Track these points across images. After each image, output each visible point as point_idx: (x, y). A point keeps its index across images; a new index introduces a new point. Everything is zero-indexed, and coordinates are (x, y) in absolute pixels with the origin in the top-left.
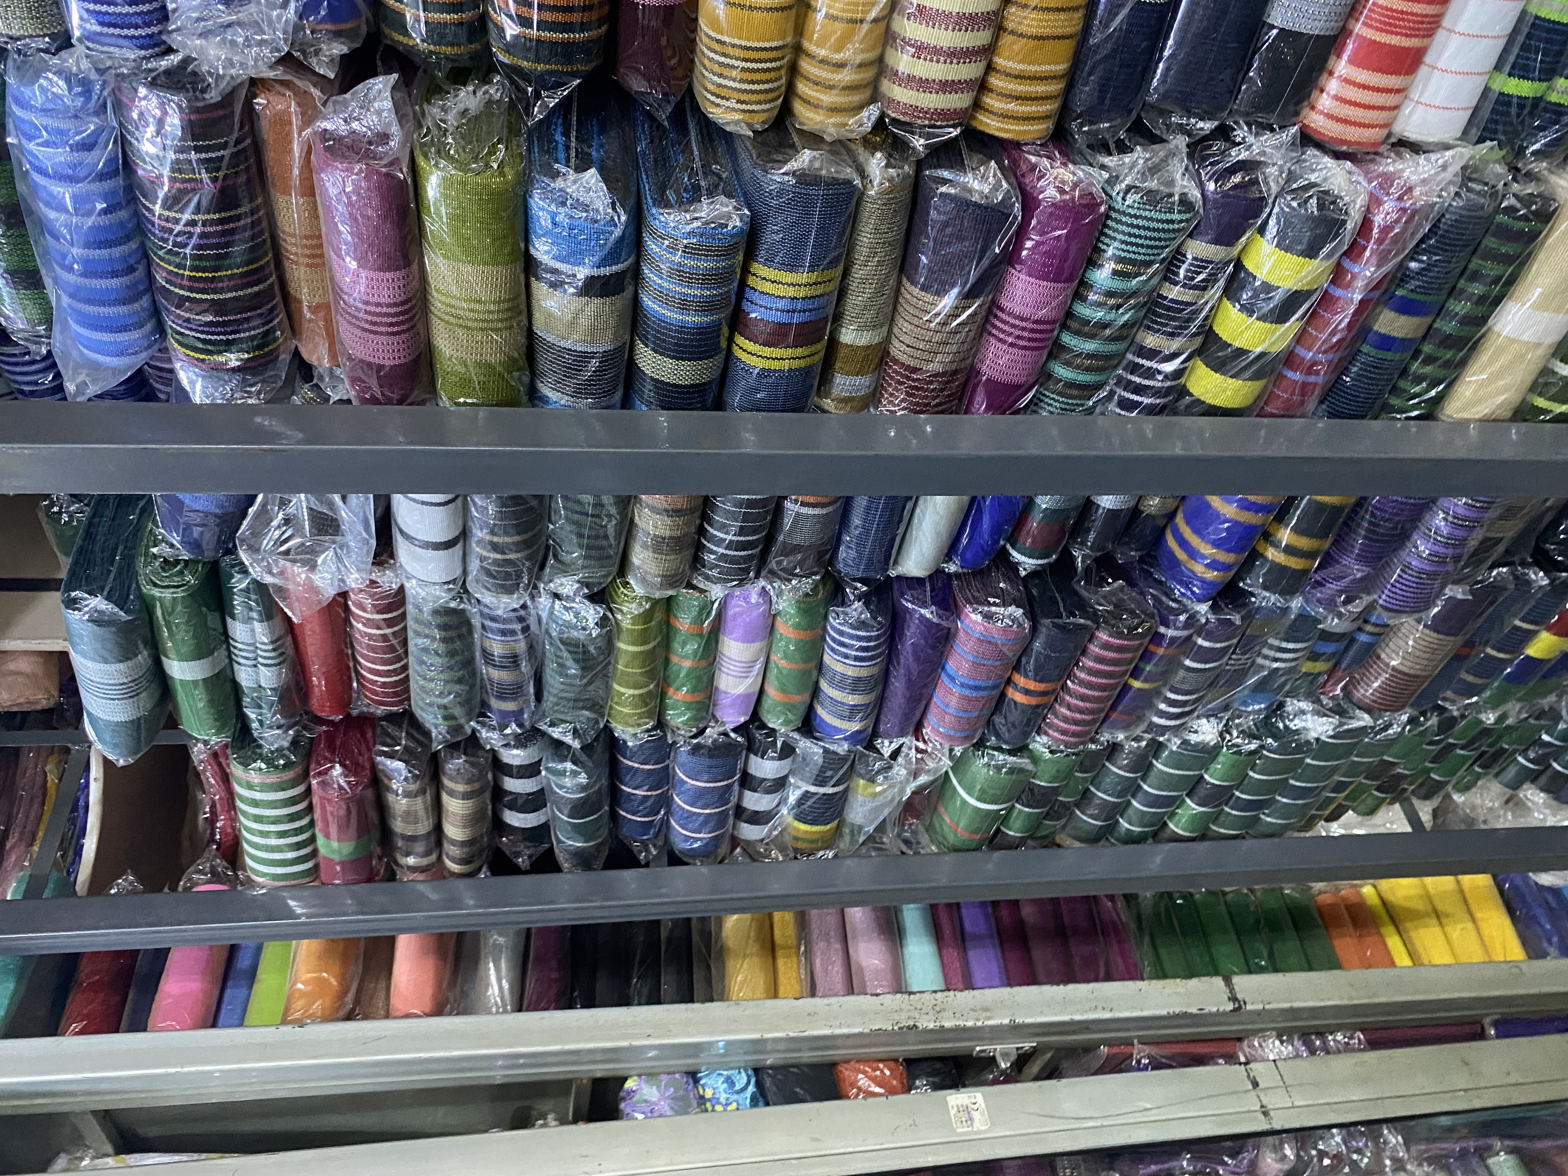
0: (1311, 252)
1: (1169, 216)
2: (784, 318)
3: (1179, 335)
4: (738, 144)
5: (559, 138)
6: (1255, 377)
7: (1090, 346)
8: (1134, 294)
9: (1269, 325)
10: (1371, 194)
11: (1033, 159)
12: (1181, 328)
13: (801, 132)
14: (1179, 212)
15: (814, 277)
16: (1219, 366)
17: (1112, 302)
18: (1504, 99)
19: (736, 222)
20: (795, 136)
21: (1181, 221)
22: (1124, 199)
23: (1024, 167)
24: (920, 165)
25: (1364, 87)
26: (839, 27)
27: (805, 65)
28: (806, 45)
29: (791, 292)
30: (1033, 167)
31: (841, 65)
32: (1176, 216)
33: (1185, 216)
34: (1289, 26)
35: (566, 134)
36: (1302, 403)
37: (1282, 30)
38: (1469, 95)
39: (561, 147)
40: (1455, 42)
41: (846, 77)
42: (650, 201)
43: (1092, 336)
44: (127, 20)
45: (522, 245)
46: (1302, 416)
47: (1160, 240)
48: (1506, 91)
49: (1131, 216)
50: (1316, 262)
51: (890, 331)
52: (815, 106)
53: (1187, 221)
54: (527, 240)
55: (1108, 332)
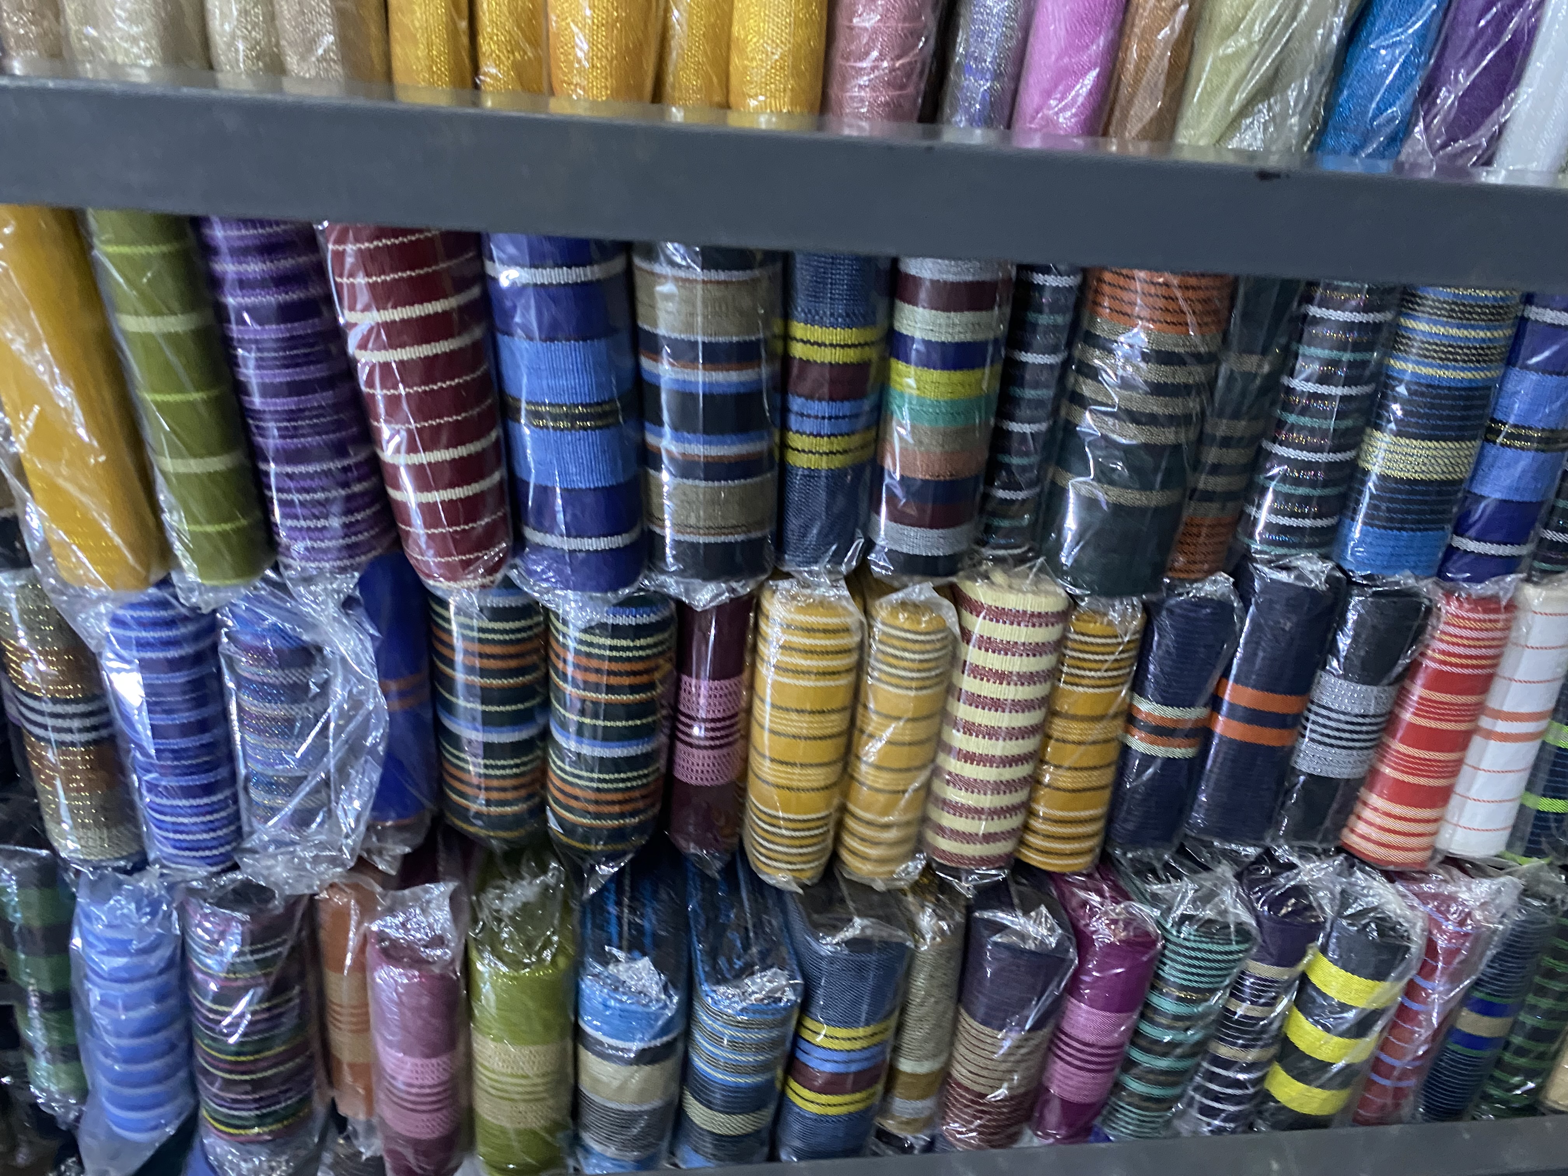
0: (1379, 975)
1: (1227, 948)
2: (841, 1069)
3: (1253, 1046)
4: (788, 900)
5: (613, 910)
6: (1343, 1085)
7: (1163, 1063)
8: (1202, 1016)
9: (1346, 1040)
10: (1431, 919)
11: (1082, 894)
12: (1254, 1040)
13: (851, 883)
14: (1238, 943)
15: (869, 1030)
16: (1301, 1076)
17: (1180, 1024)
18: (1541, 817)
19: (789, 996)
20: (845, 890)
21: (1241, 951)
22: (1179, 932)
23: (1074, 903)
24: (969, 909)
25: (1400, 818)
26: (882, 798)
27: (850, 823)
28: (851, 807)
29: (847, 1045)
30: (1084, 903)
31: (887, 826)
32: (1234, 947)
33: (1242, 947)
34: (1317, 772)
35: (619, 903)
36: (1397, 1106)
37: (1310, 775)
38: (1506, 816)
39: (614, 921)
40: (1481, 777)
41: (892, 835)
42: (702, 976)
43: (1164, 1055)
44: (203, 845)
45: (573, 1018)
46: (1399, 1121)
47: (1221, 969)
48: (1541, 808)
49: (1187, 948)
50: (1386, 985)
51: (951, 1057)
52: (865, 858)
53: (1246, 951)
54: (577, 1014)
55: (1179, 1051)
